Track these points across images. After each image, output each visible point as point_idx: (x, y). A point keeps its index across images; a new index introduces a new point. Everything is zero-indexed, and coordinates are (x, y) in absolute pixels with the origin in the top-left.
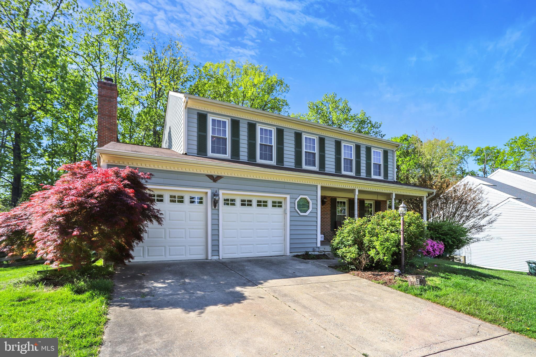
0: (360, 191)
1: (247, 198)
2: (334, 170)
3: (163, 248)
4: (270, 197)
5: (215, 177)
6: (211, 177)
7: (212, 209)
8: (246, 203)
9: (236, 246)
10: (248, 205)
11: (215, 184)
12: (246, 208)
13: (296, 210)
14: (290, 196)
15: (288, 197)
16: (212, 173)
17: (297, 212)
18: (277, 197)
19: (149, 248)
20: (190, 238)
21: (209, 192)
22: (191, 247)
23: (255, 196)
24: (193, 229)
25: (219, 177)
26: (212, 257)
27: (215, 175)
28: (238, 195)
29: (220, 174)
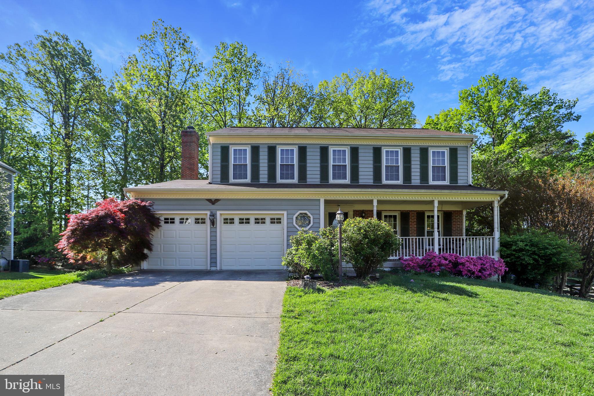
0: (379, 202)
1: (244, 217)
2: (372, 181)
3: (174, 259)
4: (268, 214)
5: (213, 200)
6: (210, 200)
7: (211, 228)
8: (244, 221)
9: (234, 260)
10: (246, 223)
11: (213, 206)
12: (245, 226)
13: (294, 225)
14: (287, 212)
15: (285, 213)
16: (211, 198)
17: (295, 227)
18: (275, 214)
19: (165, 259)
20: (195, 252)
21: (208, 213)
22: (195, 259)
23: (252, 214)
24: (197, 244)
25: (217, 200)
26: (211, 268)
27: (213, 199)
28: (237, 215)
29: (217, 198)
